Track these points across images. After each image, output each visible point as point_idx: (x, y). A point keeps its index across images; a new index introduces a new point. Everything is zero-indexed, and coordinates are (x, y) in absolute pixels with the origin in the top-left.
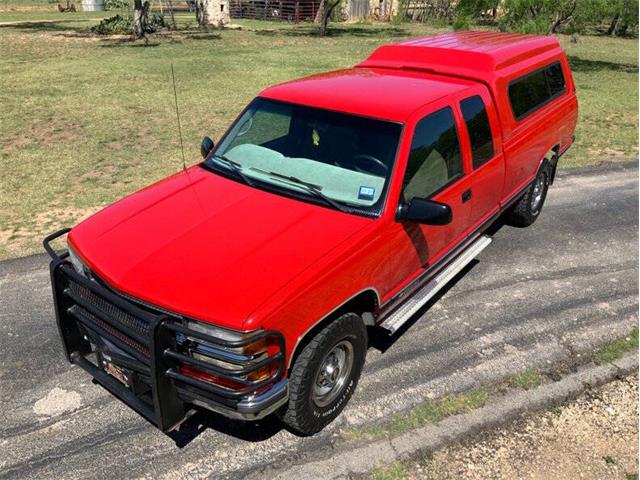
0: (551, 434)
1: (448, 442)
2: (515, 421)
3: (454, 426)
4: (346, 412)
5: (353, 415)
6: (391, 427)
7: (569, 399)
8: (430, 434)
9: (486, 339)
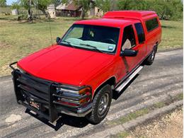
0: (169, 120)
1: (139, 124)
2: (158, 117)
3: (141, 119)
4: (107, 117)
5: (109, 118)
6: (122, 120)
7: (173, 110)
8: (134, 122)
9: (145, 95)
